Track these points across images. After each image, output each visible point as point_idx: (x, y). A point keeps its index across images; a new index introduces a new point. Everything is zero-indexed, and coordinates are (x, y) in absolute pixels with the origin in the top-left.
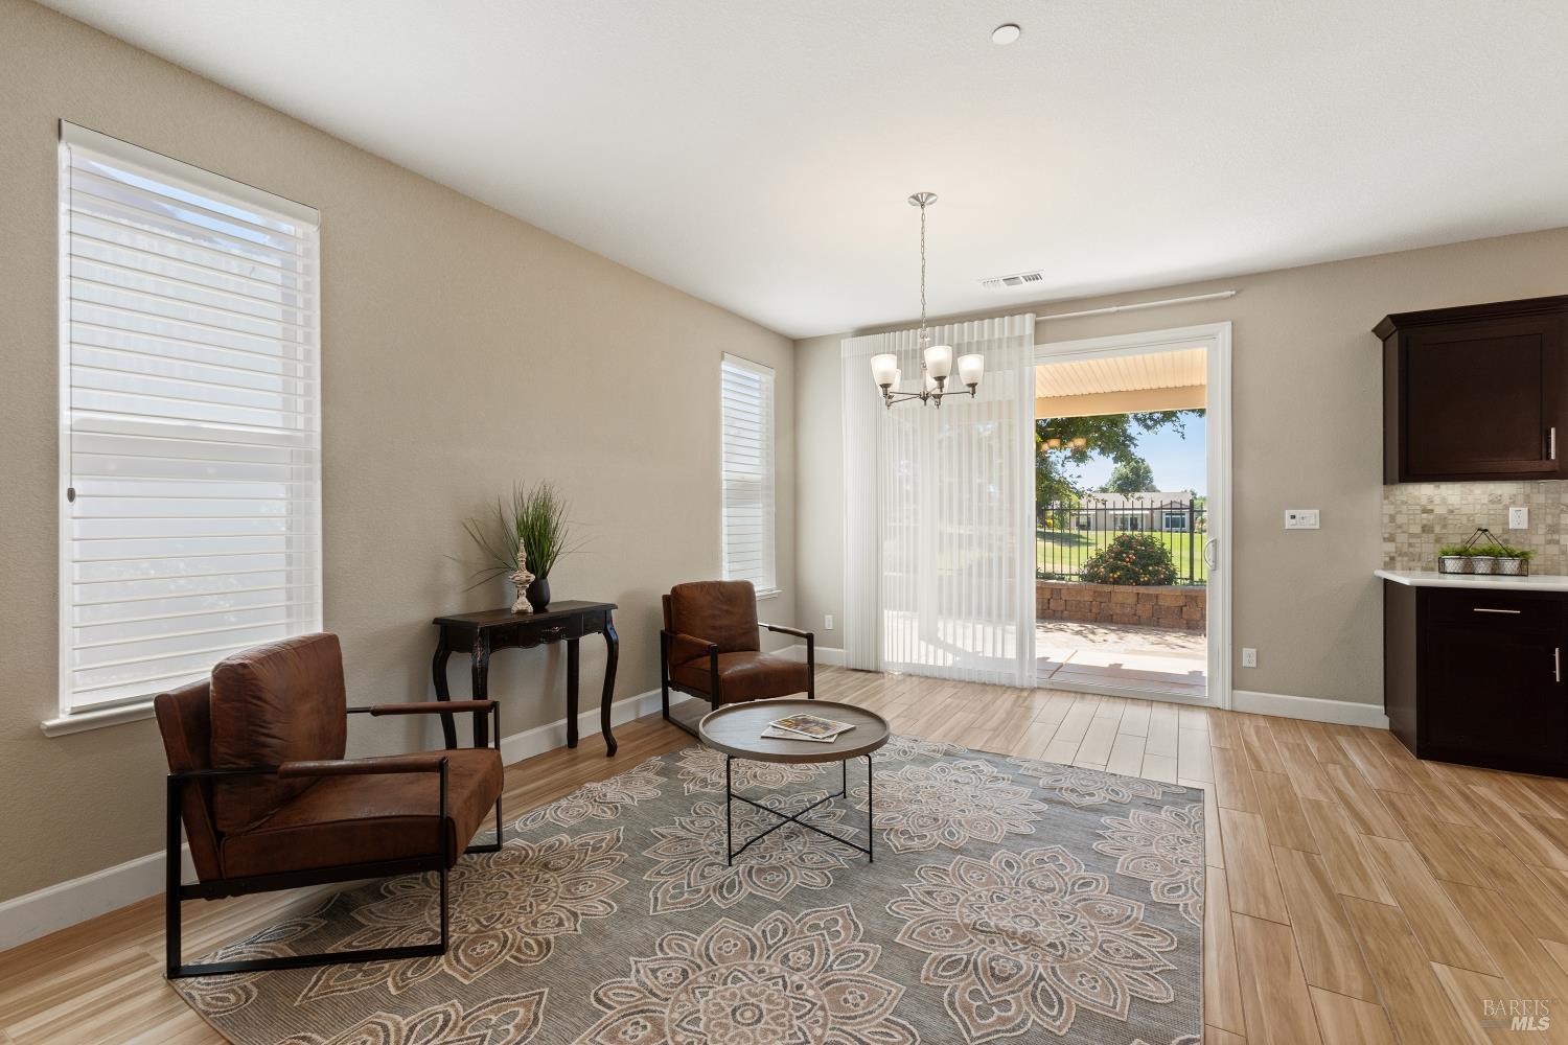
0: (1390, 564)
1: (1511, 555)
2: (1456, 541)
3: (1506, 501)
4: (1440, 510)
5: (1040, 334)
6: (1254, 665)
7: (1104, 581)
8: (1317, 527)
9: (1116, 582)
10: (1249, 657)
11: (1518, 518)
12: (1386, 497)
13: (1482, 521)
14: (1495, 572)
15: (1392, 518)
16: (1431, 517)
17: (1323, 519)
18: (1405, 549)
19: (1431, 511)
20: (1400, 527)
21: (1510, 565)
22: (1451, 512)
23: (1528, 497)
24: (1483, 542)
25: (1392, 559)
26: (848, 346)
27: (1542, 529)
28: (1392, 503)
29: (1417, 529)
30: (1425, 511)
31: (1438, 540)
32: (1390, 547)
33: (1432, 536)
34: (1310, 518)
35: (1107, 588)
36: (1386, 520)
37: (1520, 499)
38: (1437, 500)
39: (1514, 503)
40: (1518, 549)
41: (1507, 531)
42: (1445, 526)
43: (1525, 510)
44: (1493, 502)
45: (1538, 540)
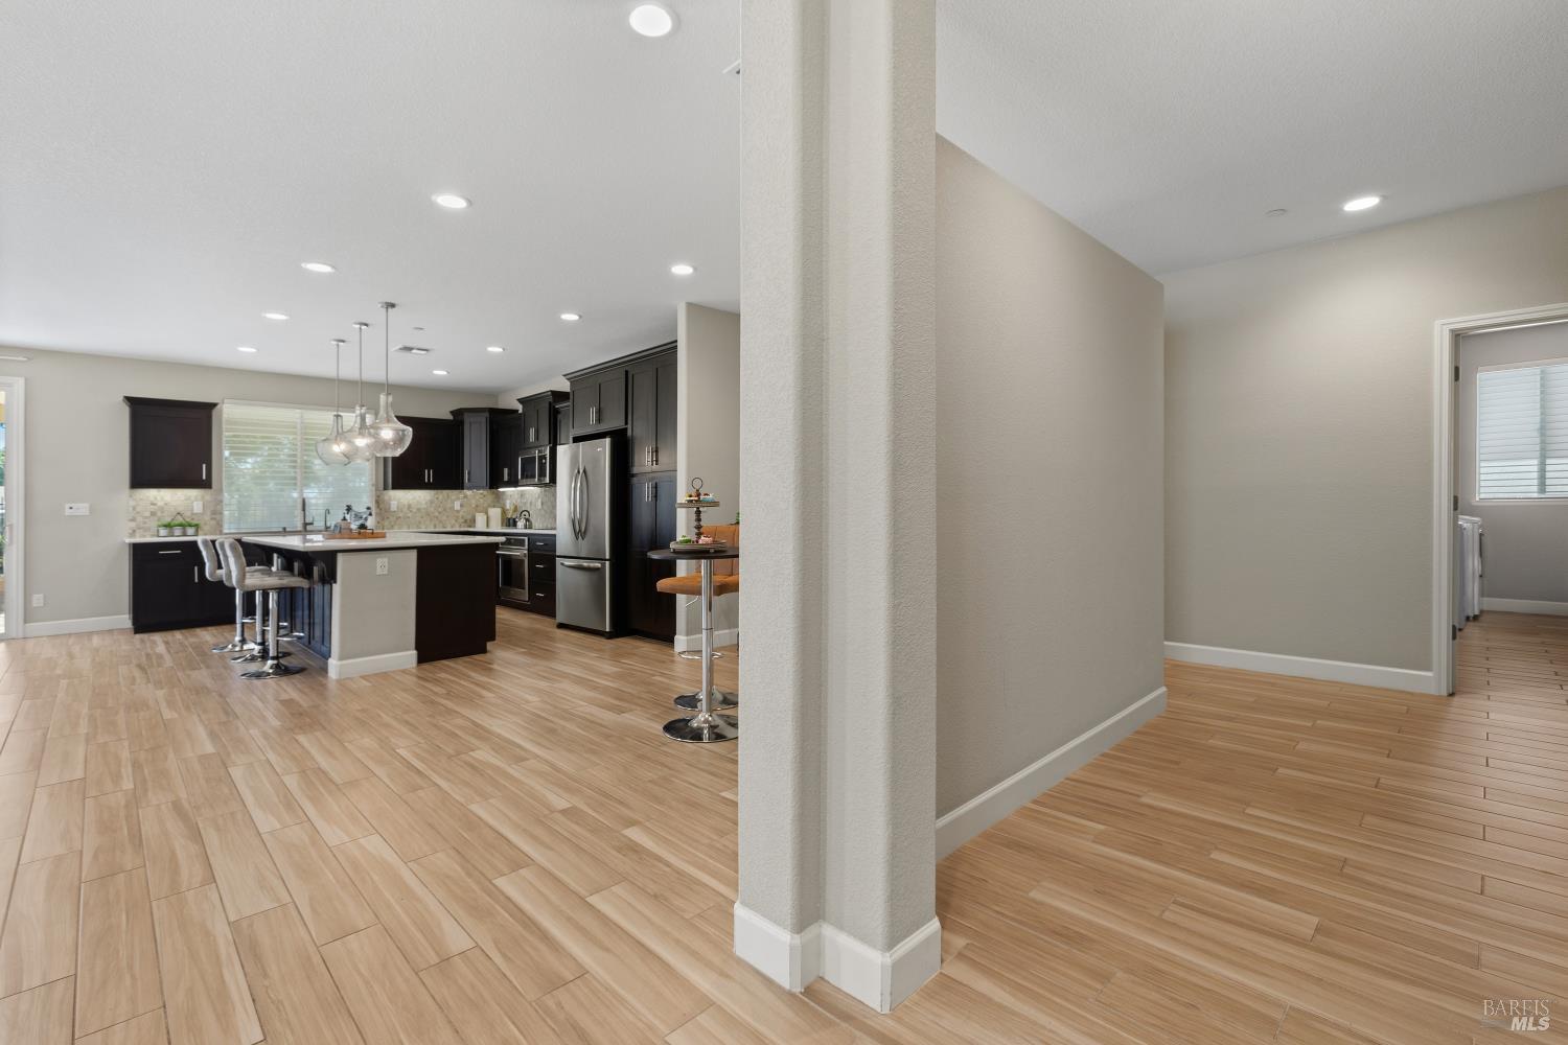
0: (136, 533)
1: (190, 526)
2: (167, 520)
3: (193, 498)
4: (160, 504)
6: (42, 605)
8: (88, 514)
10: (36, 600)
11: (198, 507)
13: (180, 509)
14: (185, 535)
16: (156, 507)
17: (92, 510)
18: (142, 525)
19: (155, 504)
20: (138, 513)
21: (190, 531)
22: (165, 504)
23: (203, 497)
24: (180, 520)
25: (134, 531)
27: (209, 513)
28: (135, 500)
29: (148, 514)
30: (153, 504)
31: (159, 520)
32: (133, 524)
33: (156, 518)
34: (82, 509)
36: (131, 509)
37: (199, 497)
38: (158, 498)
39: (196, 500)
40: (195, 522)
41: (193, 514)
42: (163, 512)
43: (201, 503)
44: (186, 500)
45: (207, 518)
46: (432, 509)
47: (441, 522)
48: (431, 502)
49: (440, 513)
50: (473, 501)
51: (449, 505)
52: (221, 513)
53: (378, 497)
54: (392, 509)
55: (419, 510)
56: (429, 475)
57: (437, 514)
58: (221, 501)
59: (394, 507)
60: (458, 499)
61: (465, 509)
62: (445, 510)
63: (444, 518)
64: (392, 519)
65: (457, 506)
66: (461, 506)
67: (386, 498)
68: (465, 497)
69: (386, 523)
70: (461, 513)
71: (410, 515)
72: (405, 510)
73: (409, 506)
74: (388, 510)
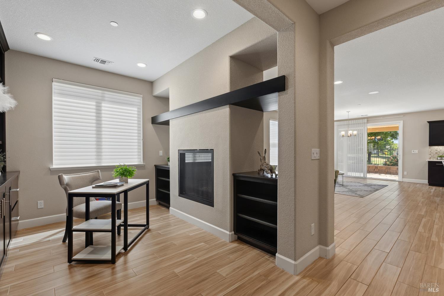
0: (430, 158)
2: (440, 155)
5: (368, 122)
7: (389, 165)
9: (391, 165)
10: (405, 173)
12: (429, 148)
15: (431, 151)
17: (419, 152)
18: (433, 156)
19: (437, 150)
20: (432, 153)
22: (440, 150)
28: (431, 149)
29: (435, 153)
31: (437, 155)
34: (416, 151)
35: (389, 167)
36: (430, 152)
38: (438, 149)
42: (439, 153)
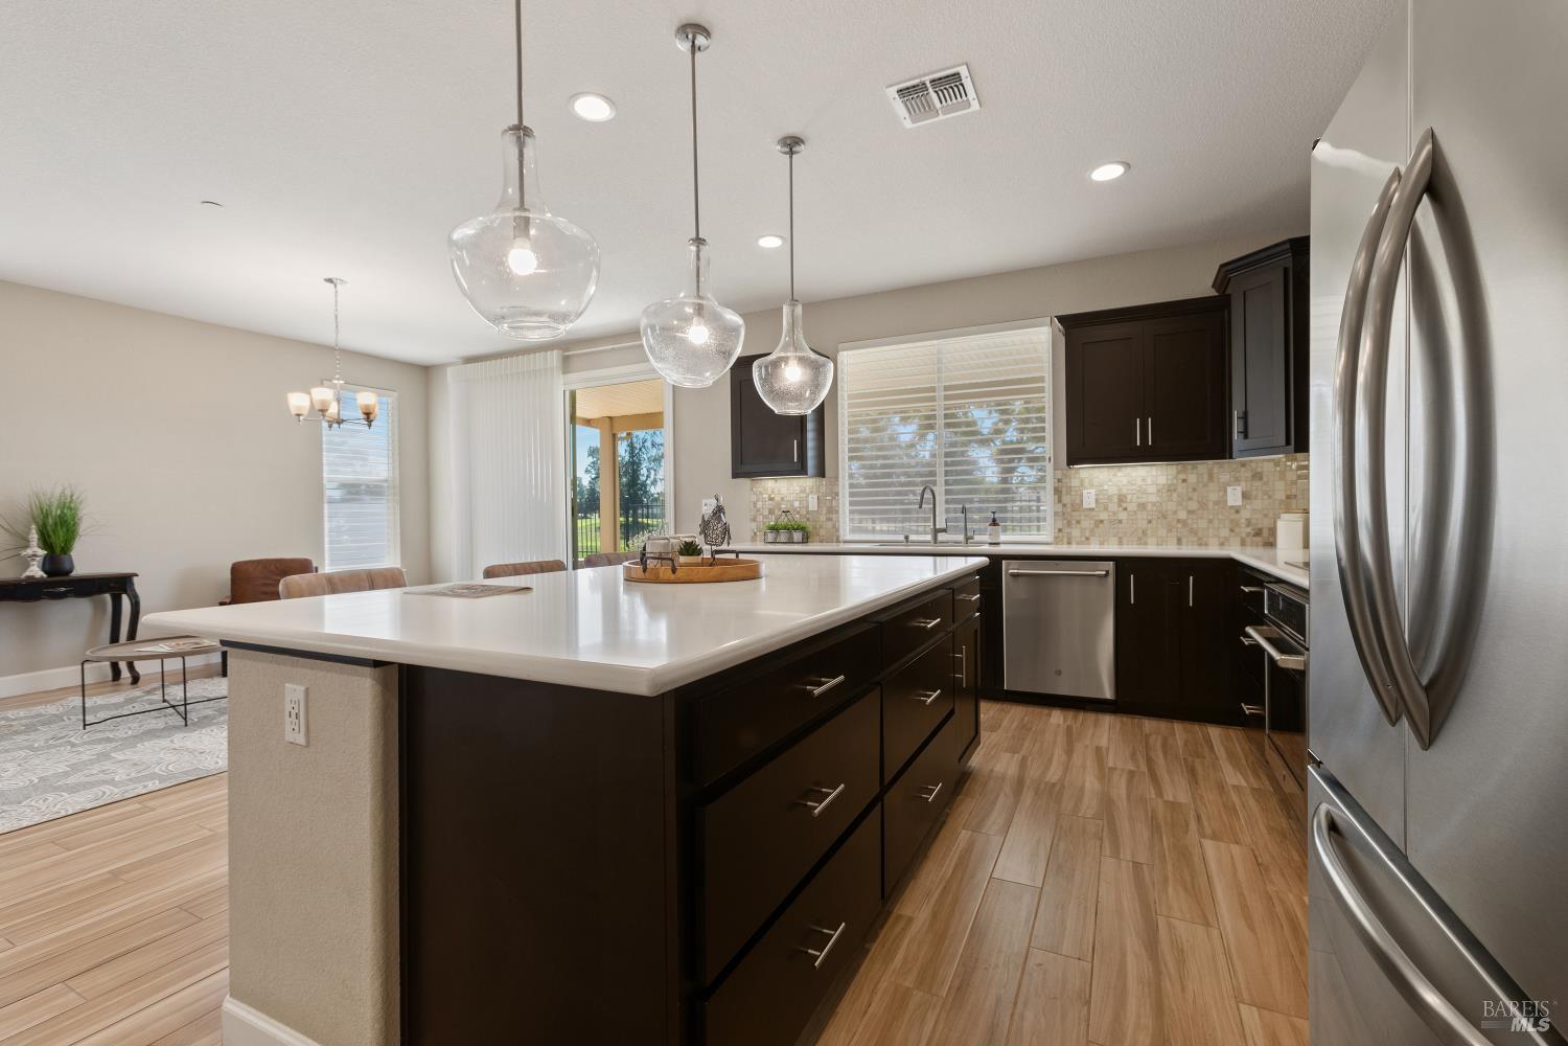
0: (754, 536)
1: (799, 529)
3: (807, 491)
4: (777, 498)
5: (566, 364)
11: (813, 502)
12: (752, 489)
13: (796, 505)
14: (792, 542)
15: (755, 504)
16: (773, 503)
18: (761, 527)
20: (758, 510)
21: (797, 536)
23: (818, 488)
24: (784, 520)
25: (755, 533)
26: (450, 371)
27: (824, 511)
28: (756, 493)
29: (766, 512)
30: (770, 497)
32: (754, 526)
36: (752, 504)
37: (814, 489)
39: (812, 492)
40: (802, 525)
41: (808, 512)
42: (779, 510)
43: (816, 496)
44: (801, 492)
45: (823, 518)
46: (1172, 506)
47: (1193, 532)
48: (1171, 489)
49: (1190, 512)
50: (1280, 485)
51: (1213, 497)
52: (837, 512)
53: (1059, 481)
54: (1085, 506)
55: (1142, 506)
56: (1143, 431)
57: (1182, 515)
58: (837, 494)
59: (1089, 500)
60: (1237, 480)
61: (1257, 504)
62: (1203, 505)
63: (1203, 524)
64: (1087, 524)
65: (1234, 497)
66: (1245, 496)
67: (1075, 483)
68: (1257, 476)
69: (1076, 533)
70: (1245, 514)
71: (1123, 516)
72: (1113, 507)
73: (1122, 499)
74: (1077, 506)
